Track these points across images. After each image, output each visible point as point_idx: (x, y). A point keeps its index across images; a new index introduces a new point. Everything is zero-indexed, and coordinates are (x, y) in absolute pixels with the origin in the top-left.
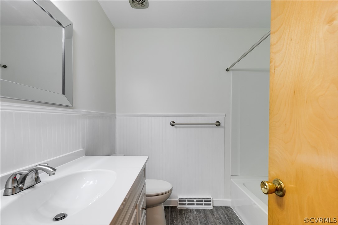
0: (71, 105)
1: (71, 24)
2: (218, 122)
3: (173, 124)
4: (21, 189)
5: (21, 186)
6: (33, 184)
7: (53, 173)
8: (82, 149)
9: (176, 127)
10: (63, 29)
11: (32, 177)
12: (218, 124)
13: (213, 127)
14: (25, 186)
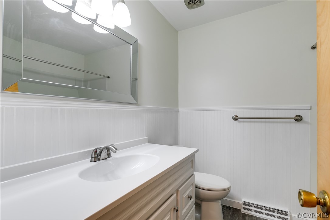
0: (136, 103)
1: (137, 41)
2: (298, 116)
3: (236, 119)
4: (99, 160)
5: (99, 157)
6: (106, 157)
7: (115, 151)
8: (146, 137)
9: (240, 122)
10: (131, 46)
11: (105, 153)
12: (299, 119)
13: (290, 122)
14: (101, 158)
